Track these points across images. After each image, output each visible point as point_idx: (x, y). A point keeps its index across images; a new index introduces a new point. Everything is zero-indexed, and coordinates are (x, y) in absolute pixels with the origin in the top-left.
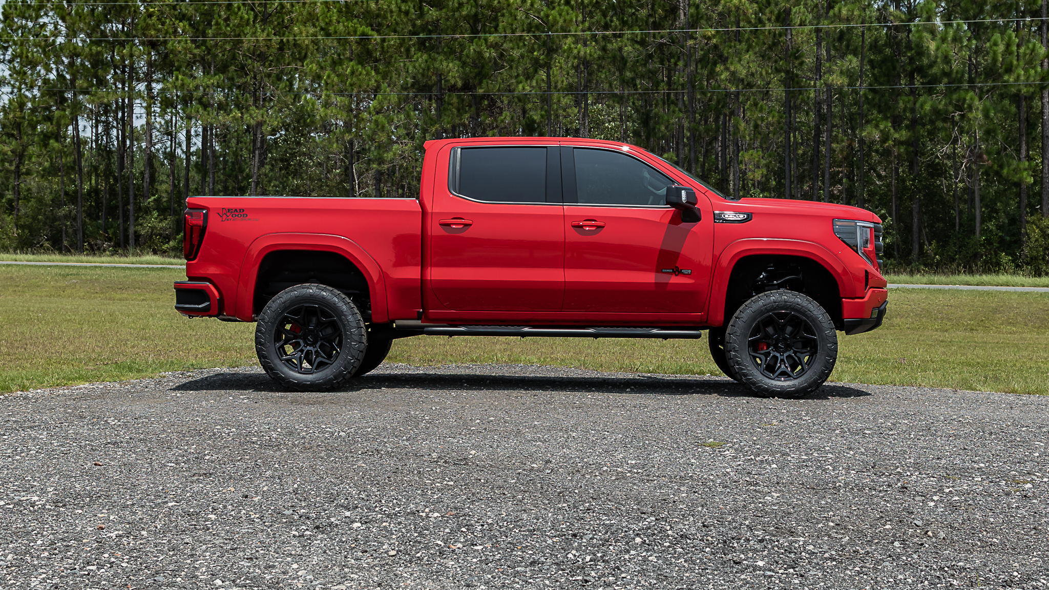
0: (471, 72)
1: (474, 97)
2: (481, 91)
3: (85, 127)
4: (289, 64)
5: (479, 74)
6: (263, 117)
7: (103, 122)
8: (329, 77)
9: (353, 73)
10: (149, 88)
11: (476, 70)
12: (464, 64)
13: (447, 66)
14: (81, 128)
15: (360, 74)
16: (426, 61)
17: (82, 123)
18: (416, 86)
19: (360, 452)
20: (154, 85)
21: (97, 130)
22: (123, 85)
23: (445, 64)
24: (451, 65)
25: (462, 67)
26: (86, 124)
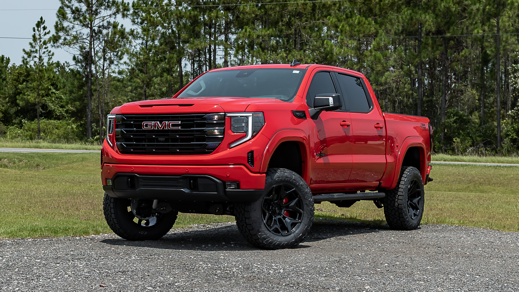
0: (442, 21)
1: (444, 38)
2: (448, 35)
3: (186, 64)
4: (318, 20)
5: (447, 23)
6: (301, 57)
7: (197, 61)
8: (343, 26)
9: (359, 23)
10: (227, 39)
11: (445, 20)
12: (437, 16)
13: (425, 18)
14: (183, 65)
15: (365, 23)
16: (411, 14)
17: (184, 62)
18: (404, 32)
19: (284, 284)
20: (230, 36)
21: (194, 66)
22: (210, 36)
23: (423, 16)
24: (427, 17)
25: (436, 18)
26: (187, 62)
